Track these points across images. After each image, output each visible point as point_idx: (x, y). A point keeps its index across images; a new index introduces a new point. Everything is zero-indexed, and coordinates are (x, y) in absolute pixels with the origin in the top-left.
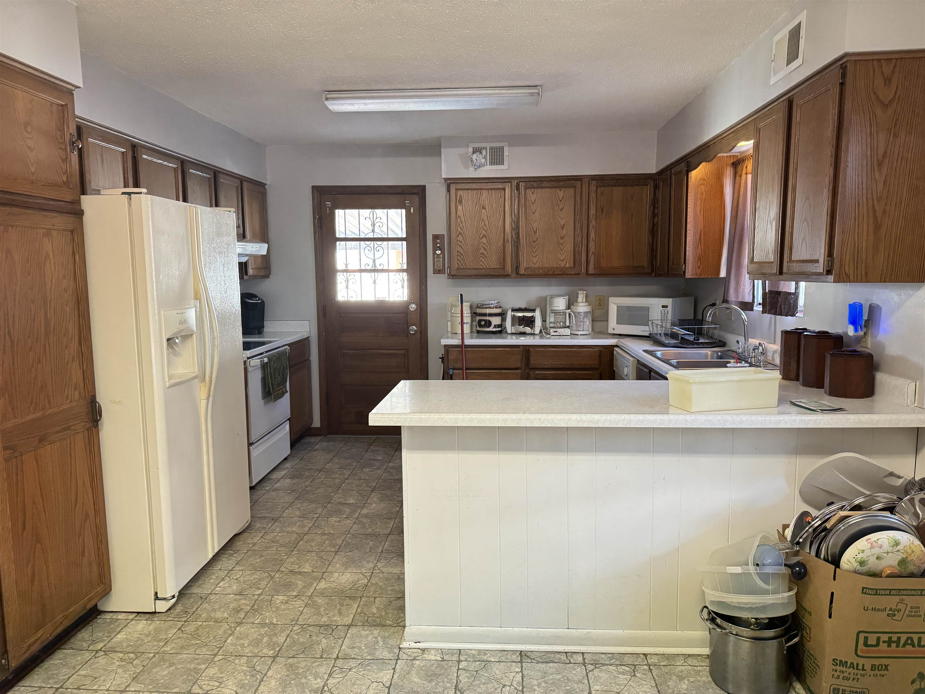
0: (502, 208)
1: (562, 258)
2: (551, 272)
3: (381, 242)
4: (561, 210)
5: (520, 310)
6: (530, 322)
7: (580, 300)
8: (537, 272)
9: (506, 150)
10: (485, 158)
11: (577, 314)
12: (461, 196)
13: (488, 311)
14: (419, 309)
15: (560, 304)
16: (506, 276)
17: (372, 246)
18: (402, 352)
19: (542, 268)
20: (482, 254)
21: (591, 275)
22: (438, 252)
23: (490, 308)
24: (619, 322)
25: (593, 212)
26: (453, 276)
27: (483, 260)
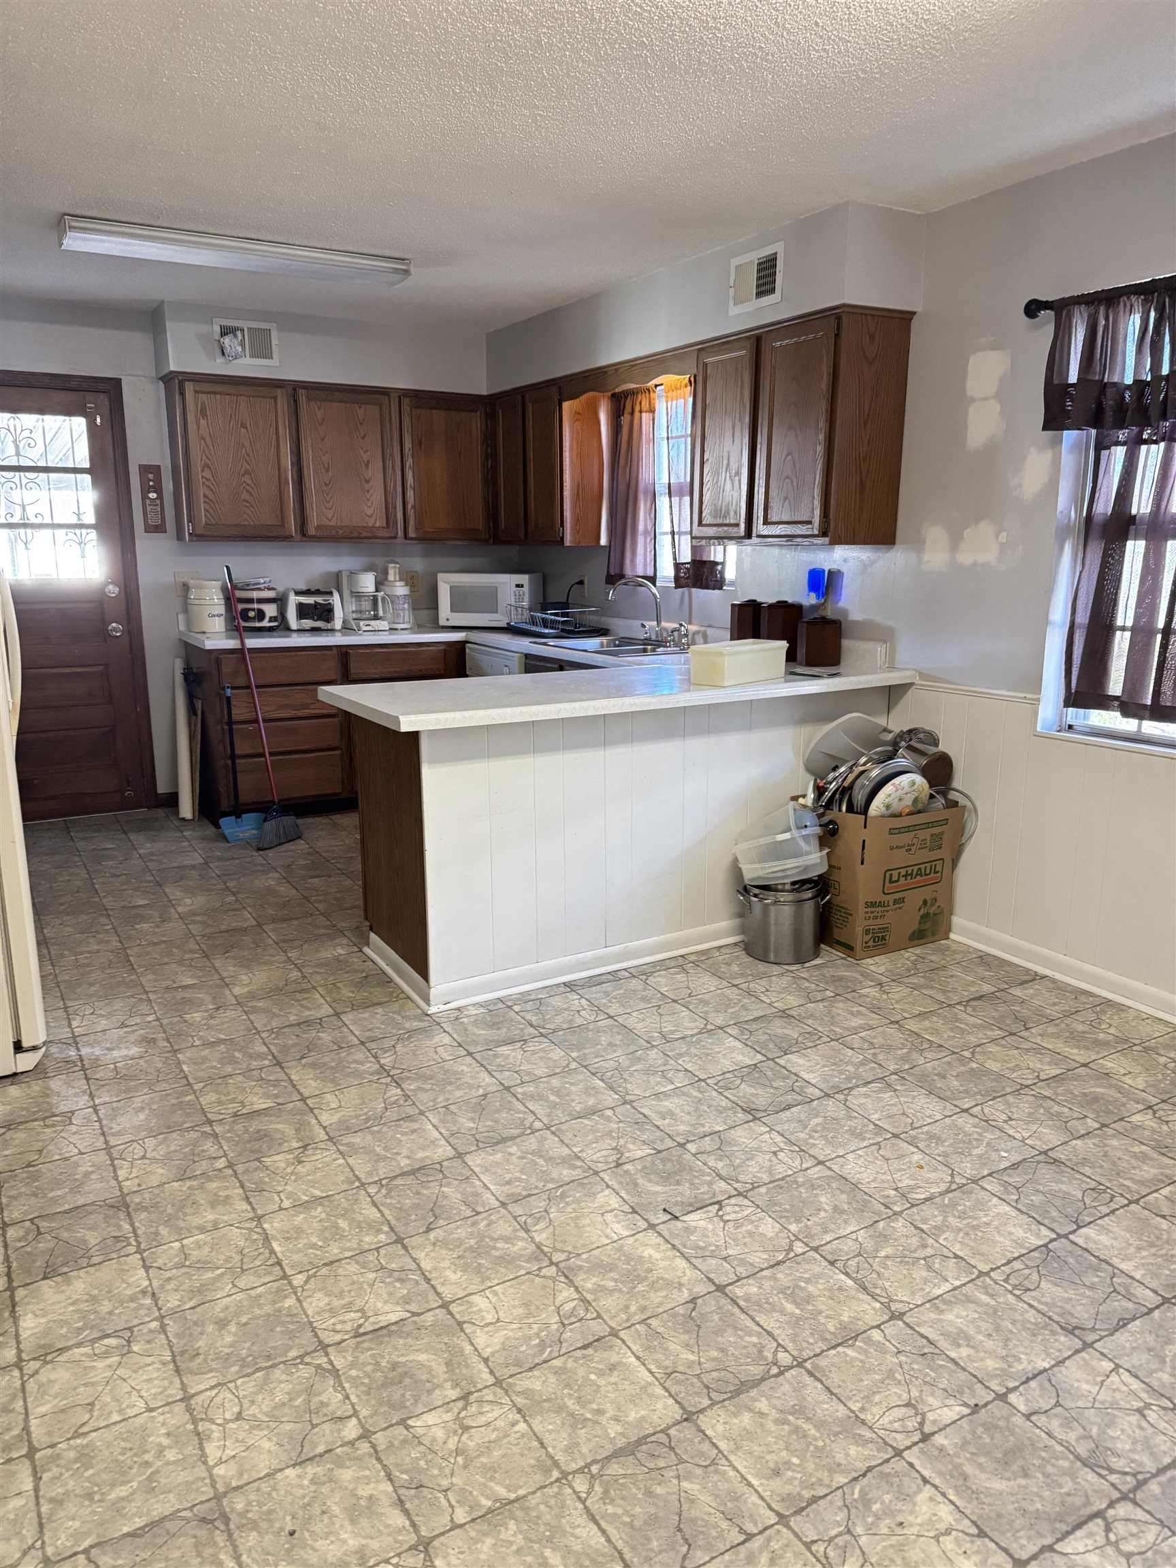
0: (273, 429)
1: (369, 513)
2: (355, 534)
3: (35, 475)
4: (363, 438)
5: (308, 592)
6: (326, 613)
7: (391, 577)
8: (334, 533)
9: (274, 334)
10: (242, 344)
11: (393, 599)
12: (203, 403)
13: (255, 595)
14: (123, 594)
15: (367, 582)
16: (288, 538)
17: (16, 480)
18: (95, 669)
19: (341, 527)
20: (245, 500)
21: (412, 539)
22: (153, 495)
23: (259, 589)
24: (454, 609)
25: (408, 445)
26: (197, 536)
27: (247, 511)
